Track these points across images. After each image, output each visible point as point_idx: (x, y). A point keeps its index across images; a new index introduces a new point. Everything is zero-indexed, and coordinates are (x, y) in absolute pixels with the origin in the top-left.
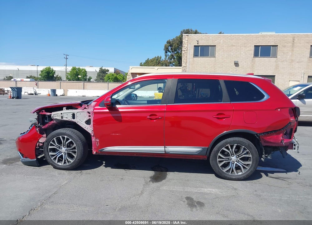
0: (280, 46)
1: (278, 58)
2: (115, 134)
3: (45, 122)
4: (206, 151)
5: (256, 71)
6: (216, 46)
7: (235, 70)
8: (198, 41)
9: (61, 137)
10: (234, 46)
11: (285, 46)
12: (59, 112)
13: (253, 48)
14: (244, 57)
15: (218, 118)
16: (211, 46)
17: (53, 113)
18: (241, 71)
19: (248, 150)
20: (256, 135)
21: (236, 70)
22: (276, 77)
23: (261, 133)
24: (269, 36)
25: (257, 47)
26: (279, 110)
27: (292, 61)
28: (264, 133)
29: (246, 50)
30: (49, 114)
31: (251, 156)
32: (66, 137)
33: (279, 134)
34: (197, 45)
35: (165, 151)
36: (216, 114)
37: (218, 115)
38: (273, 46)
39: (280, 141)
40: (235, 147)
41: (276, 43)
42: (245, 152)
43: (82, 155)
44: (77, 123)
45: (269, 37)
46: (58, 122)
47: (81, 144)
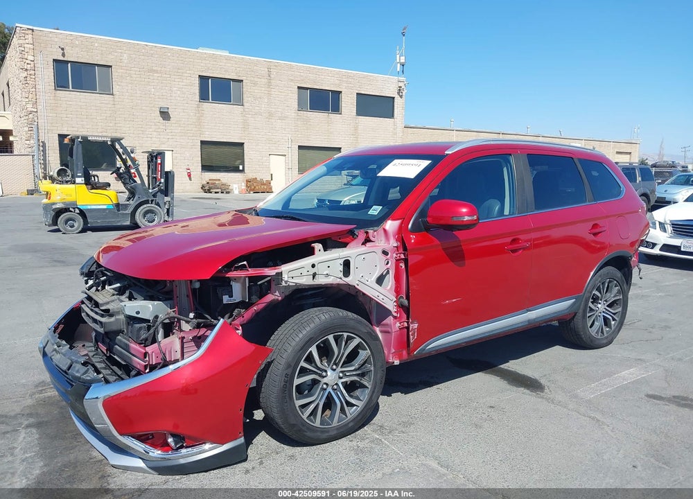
0: (247, 81)
1: (245, 107)
3: (225, 302)
5: (207, 133)
6: (111, 66)
7: (162, 127)
8: (63, 49)
10: (156, 72)
11: (255, 84)
12: (306, 262)
13: (197, 82)
14: (179, 99)
16: (99, 65)
17: (285, 268)
18: (176, 131)
19: (619, 287)
21: (164, 127)
22: (245, 145)
24: (226, 59)
25: (203, 79)
27: (271, 115)
29: (183, 84)
30: (270, 272)
34: (62, 58)
38: (234, 80)
41: (240, 74)
44: (356, 286)
45: (225, 61)
46: (287, 293)
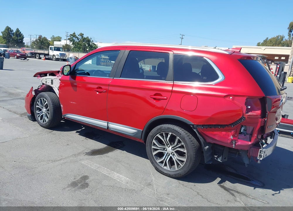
2: (73, 103)
4: (141, 134)
9: (42, 98)
12: (45, 78)
15: (155, 99)
19: (183, 144)
20: (192, 126)
23: (200, 125)
26: (231, 98)
28: (203, 125)
31: (185, 151)
32: (45, 99)
33: (230, 130)
35: (108, 127)
36: (154, 94)
37: (155, 95)
39: (229, 142)
40: (169, 136)
42: (180, 145)
43: (52, 117)
44: (53, 88)
47: (52, 107)
